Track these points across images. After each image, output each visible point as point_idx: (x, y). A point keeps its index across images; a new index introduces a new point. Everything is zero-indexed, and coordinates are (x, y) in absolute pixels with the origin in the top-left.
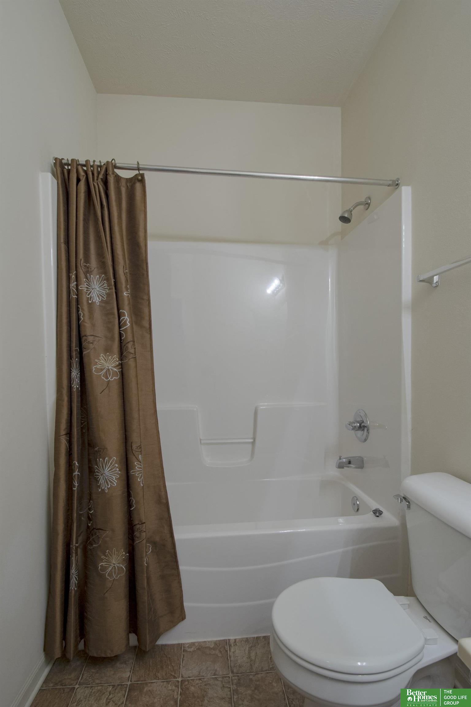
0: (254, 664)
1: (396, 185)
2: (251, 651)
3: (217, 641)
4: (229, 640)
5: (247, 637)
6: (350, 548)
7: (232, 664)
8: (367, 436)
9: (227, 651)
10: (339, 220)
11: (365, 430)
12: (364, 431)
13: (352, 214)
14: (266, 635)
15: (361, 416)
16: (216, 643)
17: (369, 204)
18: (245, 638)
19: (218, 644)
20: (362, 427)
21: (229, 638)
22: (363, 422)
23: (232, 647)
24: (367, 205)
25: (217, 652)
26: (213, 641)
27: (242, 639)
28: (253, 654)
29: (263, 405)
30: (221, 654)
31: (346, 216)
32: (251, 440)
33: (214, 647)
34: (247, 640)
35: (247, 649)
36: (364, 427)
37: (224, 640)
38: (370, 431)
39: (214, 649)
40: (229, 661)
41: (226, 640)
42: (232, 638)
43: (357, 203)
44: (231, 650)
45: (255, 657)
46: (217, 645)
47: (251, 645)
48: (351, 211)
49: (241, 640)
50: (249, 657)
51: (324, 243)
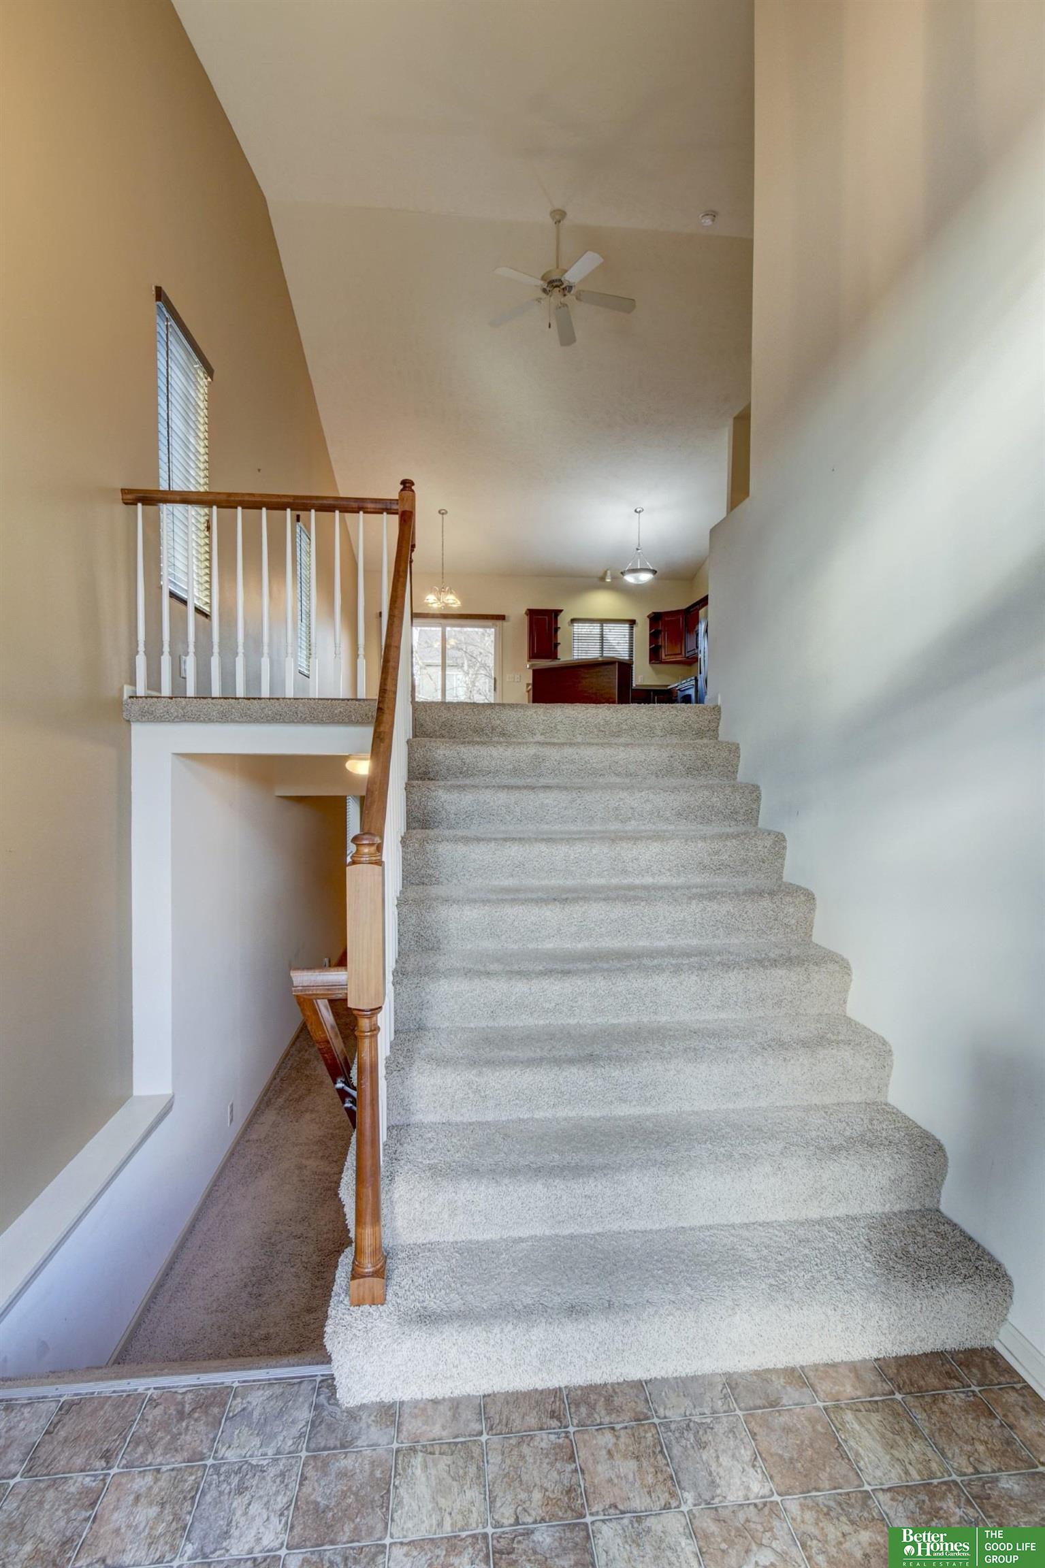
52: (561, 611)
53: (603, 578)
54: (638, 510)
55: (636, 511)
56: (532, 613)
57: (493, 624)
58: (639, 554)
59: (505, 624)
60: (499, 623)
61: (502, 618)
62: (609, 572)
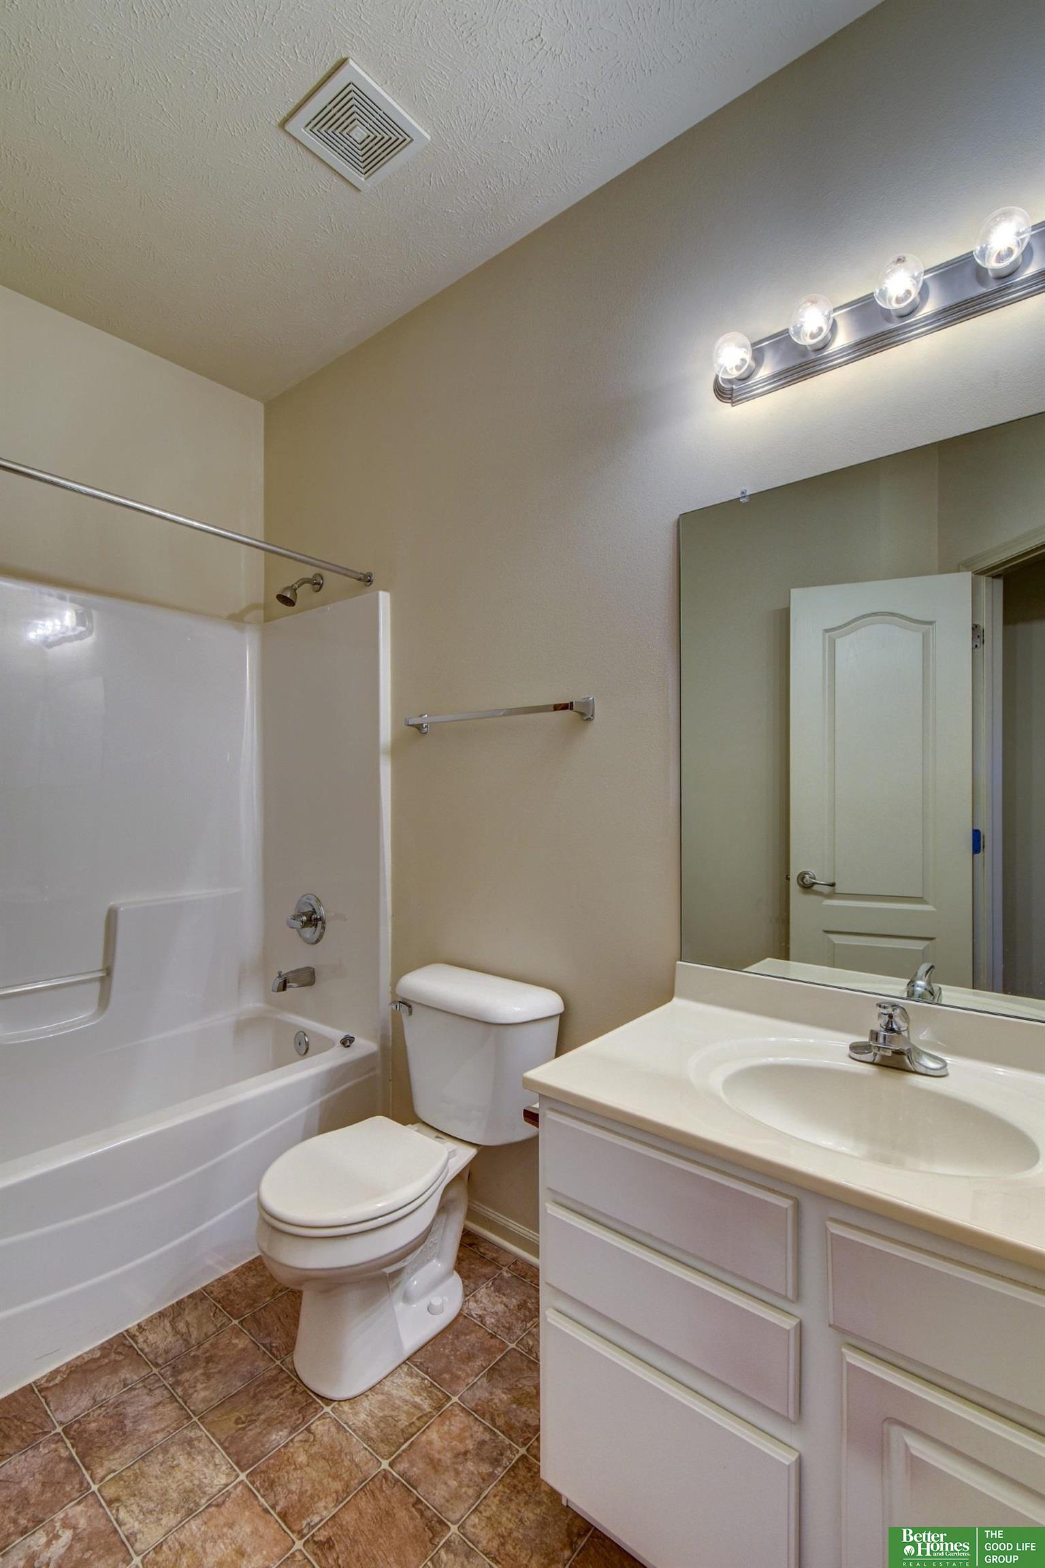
0: (191, 1336)
1: (367, 580)
2: (177, 1324)
3: (103, 1343)
4: (127, 1331)
5: (159, 1310)
6: (318, 1101)
7: (151, 1357)
8: (321, 936)
9: (131, 1346)
10: (276, 599)
11: (318, 925)
12: (316, 927)
13: (296, 594)
14: (192, 1292)
15: (310, 904)
16: (102, 1347)
17: (321, 586)
18: (156, 1314)
19: (108, 1347)
20: (312, 920)
21: (127, 1328)
22: (314, 912)
23: (137, 1337)
24: (318, 586)
25: (113, 1356)
26: (95, 1347)
27: (152, 1317)
28: (181, 1326)
29: (126, 901)
30: (123, 1355)
31: (289, 596)
32: (101, 974)
33: (101, 1355)
34: (161, 1315)
35: (168, 1325)
36: (316, 920)
37: (117, 1335)
38: (328, 925)
39: (103, 1357)
40: (143, 1356)
41: (122, 1333)
42: (131, 1325)
43: (302, 579)
44: (138, 1341)
45: (187, 1327)
46: (105, 1348)
47: (171, 1317)
48: (295, 590)
49: (150, 1320)
50: (176, 1332)
51: (237, 619)
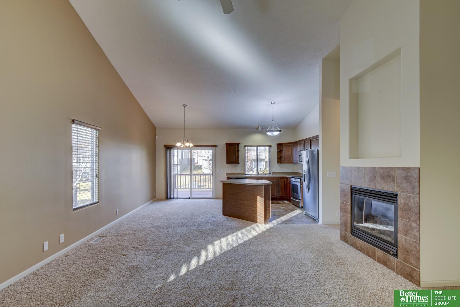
52: (240, 143)
53: (258, 128)
54: (272, 103)
55: (271, 103)
56: (228, 144)
57: (212, 149)
58: (273, 122)
59: (217, 148)
60: (214, 148)
61: (215, 146)
62: (260, 127)
